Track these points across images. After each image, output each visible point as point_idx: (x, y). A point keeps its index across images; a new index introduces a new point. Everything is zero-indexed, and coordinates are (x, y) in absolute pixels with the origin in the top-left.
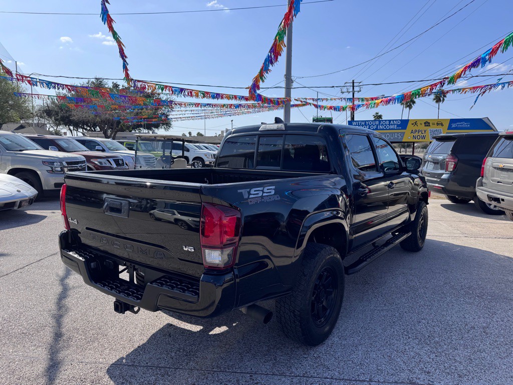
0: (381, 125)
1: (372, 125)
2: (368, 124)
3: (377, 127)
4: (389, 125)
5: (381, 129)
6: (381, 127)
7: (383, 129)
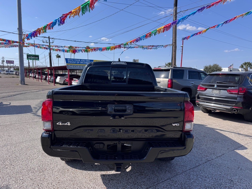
0: (82, 62)
1: (77, 61)
2: (75, 61)
3: (80, 62)
4: (85, 62)
5: (82, 64)
6: (82, 63)
7: (83, 64)
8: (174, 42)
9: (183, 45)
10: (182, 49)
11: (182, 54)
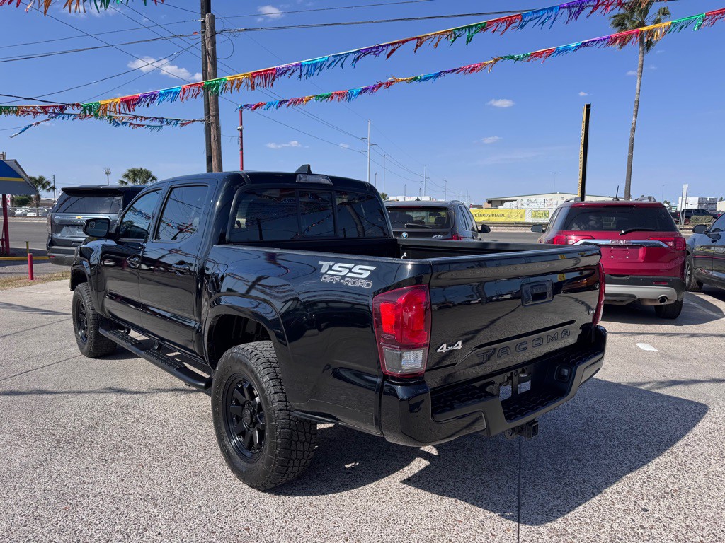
8: (214, 113)
9: (242, 124)
10: (242, 137)
11: (242, 149)
